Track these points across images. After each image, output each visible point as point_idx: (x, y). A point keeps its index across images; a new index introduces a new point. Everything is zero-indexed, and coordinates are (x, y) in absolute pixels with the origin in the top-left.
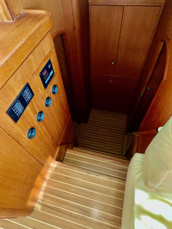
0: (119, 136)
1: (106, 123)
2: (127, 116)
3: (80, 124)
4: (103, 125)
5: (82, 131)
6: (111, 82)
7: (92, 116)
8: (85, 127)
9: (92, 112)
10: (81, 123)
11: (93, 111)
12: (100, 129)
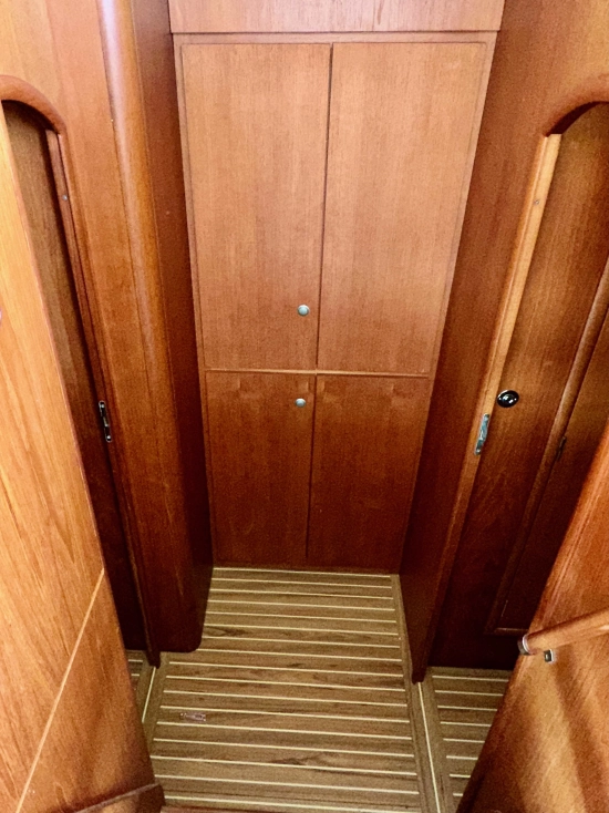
0: (383, 698)
1: (300, 635)
2: (395, 578)
3: (155, 662)
4: (291, 648)
5: (173, 700)
6: (305, 404)
7: (220, 607)
8: (186, 671)
9: (220, 585)
10: (164, 655)
11: (223, 574)
12: (272, 675)
